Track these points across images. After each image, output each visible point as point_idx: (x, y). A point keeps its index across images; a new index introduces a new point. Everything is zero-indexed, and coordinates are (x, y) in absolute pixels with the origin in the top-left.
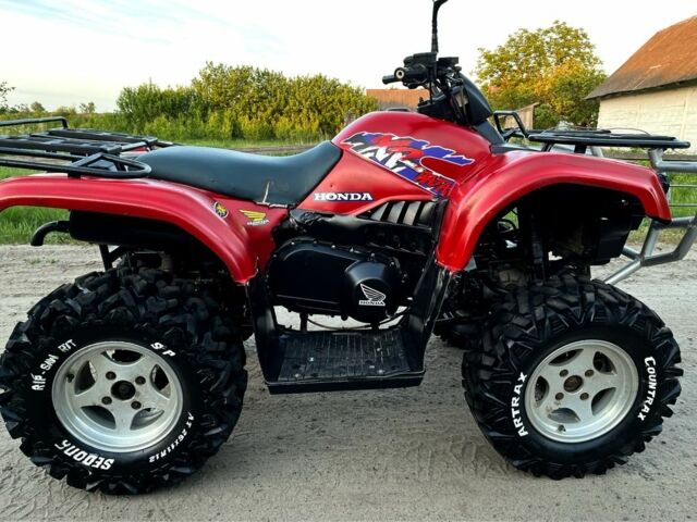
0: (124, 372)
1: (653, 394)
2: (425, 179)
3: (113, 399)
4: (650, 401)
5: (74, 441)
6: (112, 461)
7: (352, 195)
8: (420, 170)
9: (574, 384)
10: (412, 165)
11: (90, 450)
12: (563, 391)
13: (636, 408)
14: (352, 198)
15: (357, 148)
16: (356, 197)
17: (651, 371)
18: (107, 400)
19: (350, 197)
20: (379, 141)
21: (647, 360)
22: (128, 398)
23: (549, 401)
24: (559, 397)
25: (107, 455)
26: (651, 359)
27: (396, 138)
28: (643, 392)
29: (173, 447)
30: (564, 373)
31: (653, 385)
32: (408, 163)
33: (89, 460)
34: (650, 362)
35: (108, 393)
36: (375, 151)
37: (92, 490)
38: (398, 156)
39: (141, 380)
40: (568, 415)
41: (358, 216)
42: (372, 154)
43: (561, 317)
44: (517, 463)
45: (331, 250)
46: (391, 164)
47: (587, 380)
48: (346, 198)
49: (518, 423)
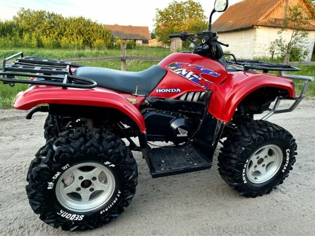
0: (87, 176)
1: (288, 162)
2: (202, 82)
3: (82, 188)
4: (286, 165)
5: (65, 210)
6: (83, 216)
7: (172, 90)
8: (200, 79)
9: (260, 161)
10: (197, 77)
11: (72, 213)
12: (257, 164)
13: (282, 168)
14: (172, 91)
15: (173, 69)
16: (174, 90)
17: (288, 154)
18: (79, 189)
19: (171, 90)
20: (183, 67)
21: (287, 150)
22: (88, 187)
23: (252, 169)
24: (256, 166)
25: (80, 214)
26: (289, 150)
27: (190, 65)
28: (284, 162)
29: (111, 206)
30: (257, 158)
31: (288, 159)
32: (195, 76)
33: (72, 217)
34: (288, 151)
35: (79, 186)
36: (181, 71)
38: (191, 73)
39: (94, 179)
40: (258, 173)
41: (174, 99)
42: (180, 72)
43: (262, 137)
44: (242, 194)
45: (164, 114)
46: (188, 76)
47: (265, 159)
48: (169, 91)
49: (244, 179)
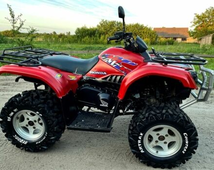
2: (122, 69)
5: (18, 135)
6: (27, 142)
8: (121, 66)
10: (118, 65)
11: (22, 138)
12: (158, 140)
13: (182, 149)
15: (103, 59)
16: (102, 73)
17: (186, 138)
20: (110, 57)
21: (184, 134)
22: (32, 126)
23: (153, 143)
27: (114, 56)
29: (42, 141)
30: (158, 134)
32: (117, 64)
33: (21, 141)
35: (27, 124)
36: (108, 60)
37: (22, 149)
38: (114, 62)
39: (35, 121)
40: (159, 148)
41: (102, 79)
43: (154, 117)
45: (94, 89)
46: (112, 64)
47: (166, 138)
48: (99, 73)
